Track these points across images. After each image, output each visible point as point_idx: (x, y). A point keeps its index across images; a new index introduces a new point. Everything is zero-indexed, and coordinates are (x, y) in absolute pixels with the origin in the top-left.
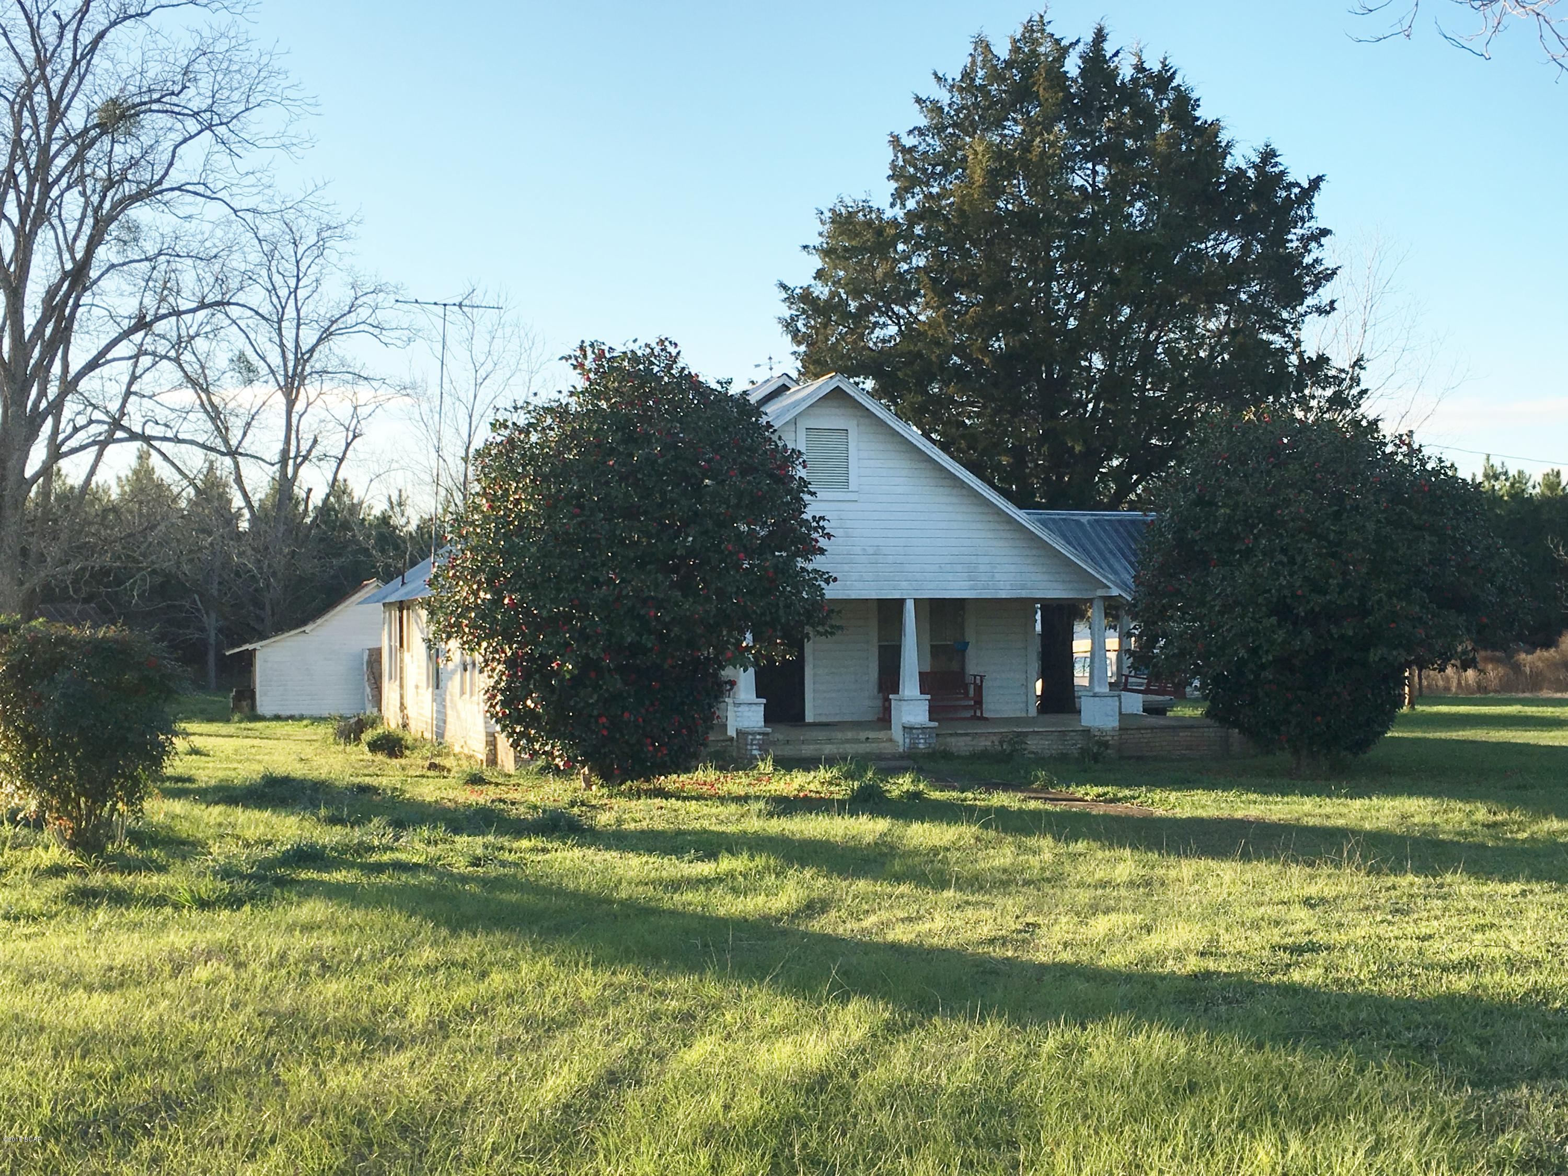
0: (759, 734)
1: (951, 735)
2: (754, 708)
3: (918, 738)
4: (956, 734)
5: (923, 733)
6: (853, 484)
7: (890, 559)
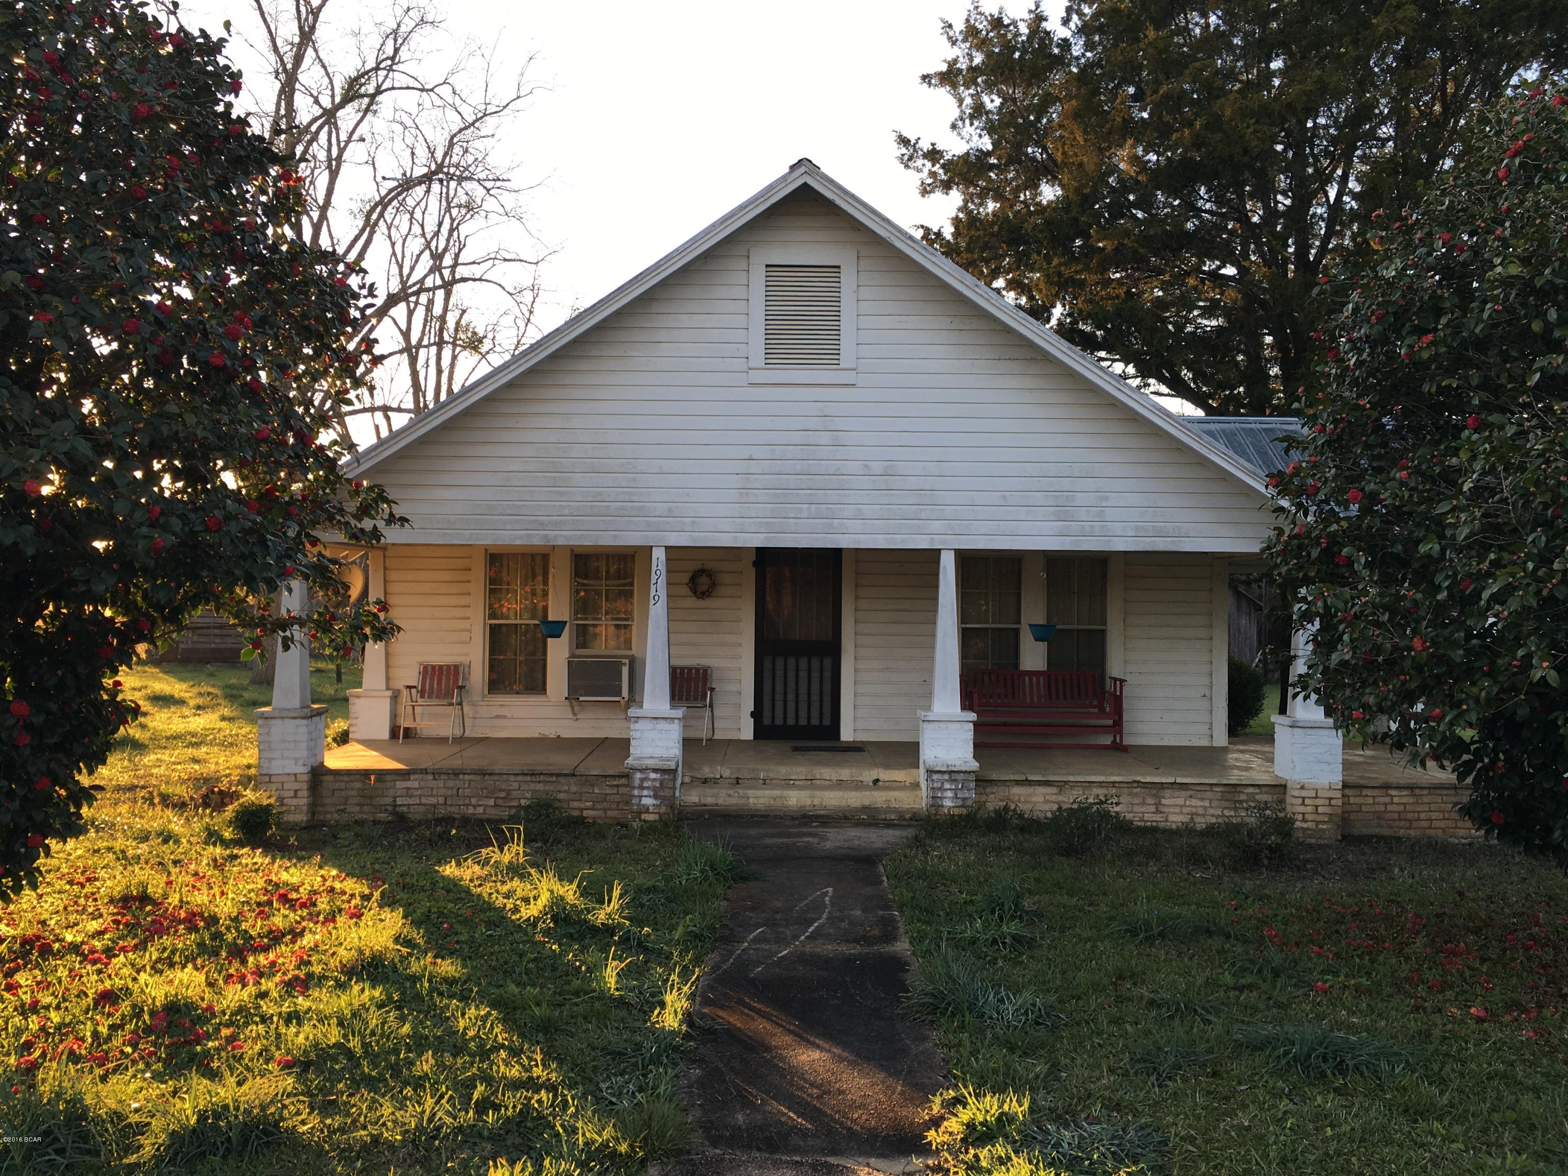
0: (655, 770)
1: (1018, 783)
2: (662, 725)
3: (941, 789)
4: (1028, 783)
5: (952, 781)
6: (847, 357)
7: (913, 483)
